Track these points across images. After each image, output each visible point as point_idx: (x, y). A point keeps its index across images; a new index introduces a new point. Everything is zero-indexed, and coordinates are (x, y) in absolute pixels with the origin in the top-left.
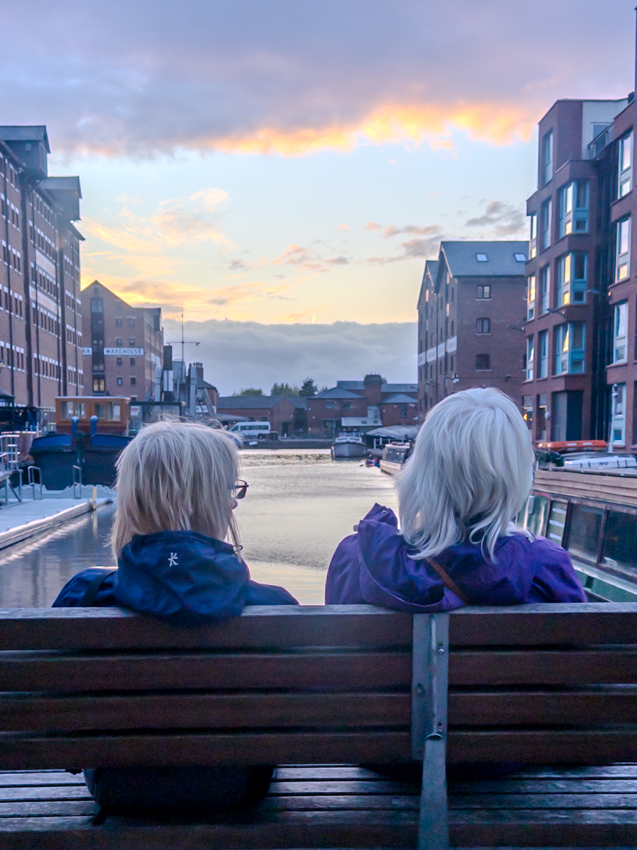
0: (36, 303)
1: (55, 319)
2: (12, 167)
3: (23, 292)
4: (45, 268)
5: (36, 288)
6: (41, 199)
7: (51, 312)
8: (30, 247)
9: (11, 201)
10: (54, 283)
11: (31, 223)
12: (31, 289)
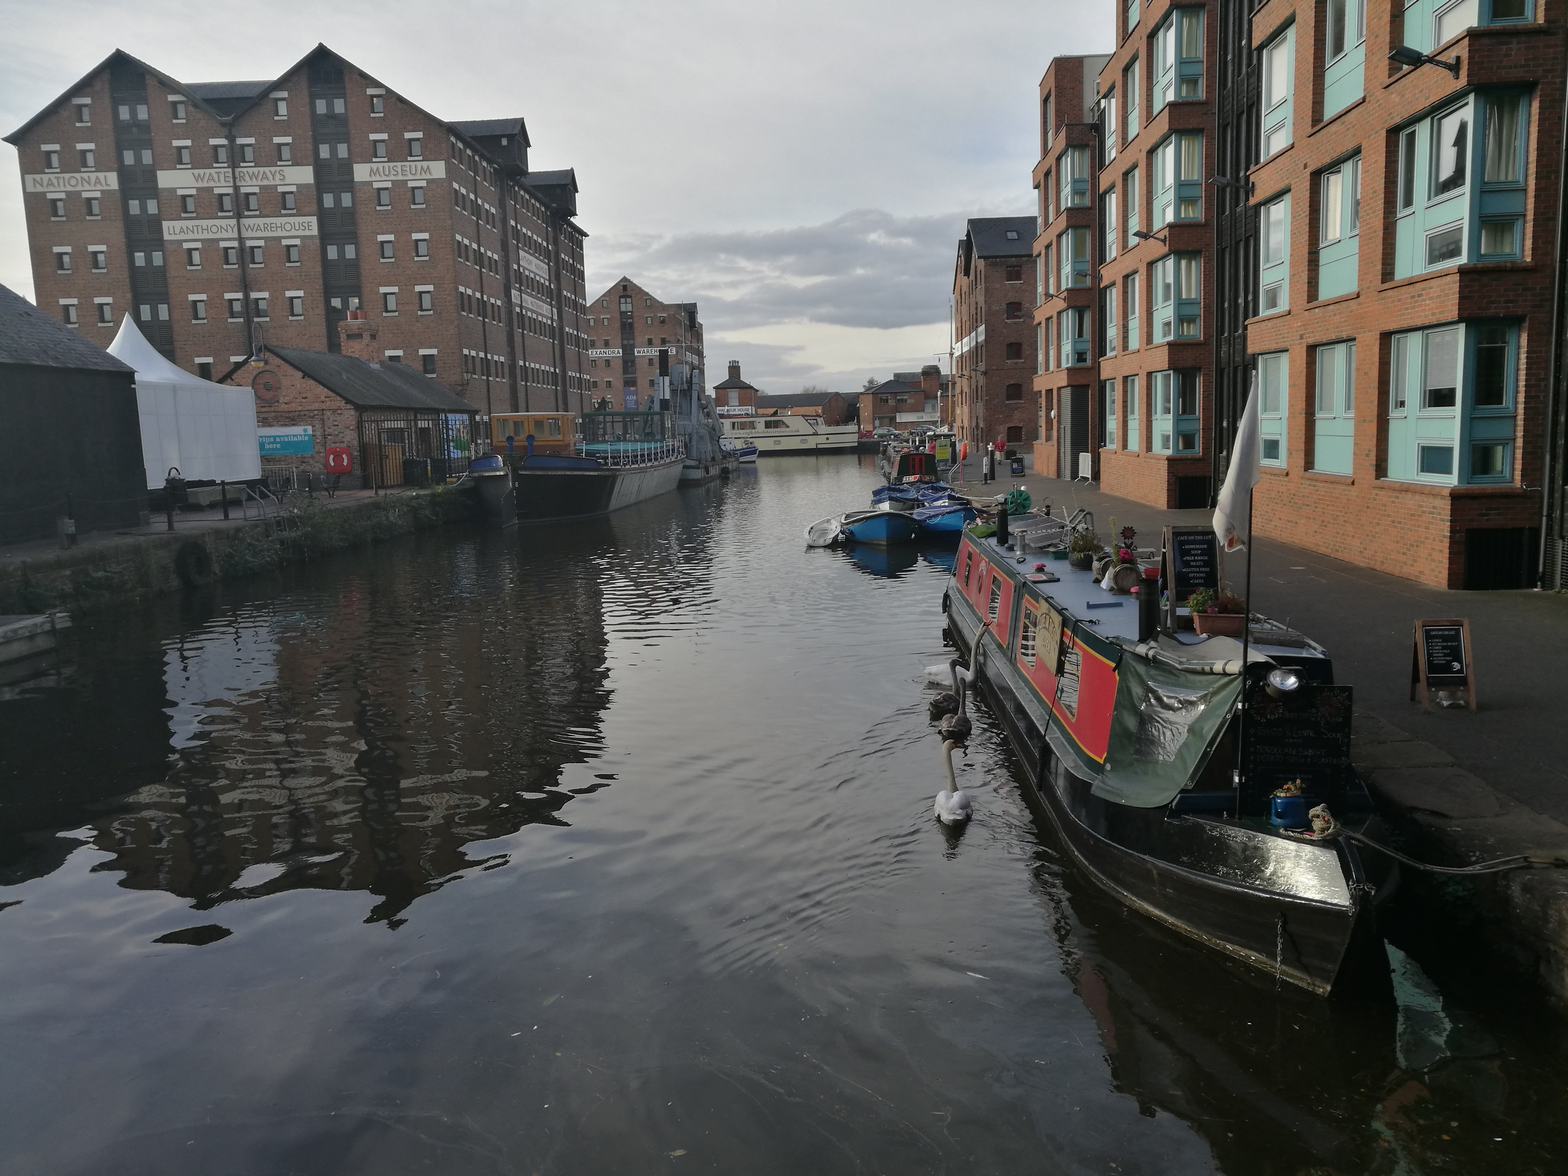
0: (521, 307)
1: (549, 322)
2: (485, 164)
3: (502, 295)
4: (533, 269)
5: (520, 290)
6: (527, 197)
7: (543, 315)
8: (511, 249)
9: (484, 200)
10: (547, 283)
11: (513, 223)
12: (514, 292)
